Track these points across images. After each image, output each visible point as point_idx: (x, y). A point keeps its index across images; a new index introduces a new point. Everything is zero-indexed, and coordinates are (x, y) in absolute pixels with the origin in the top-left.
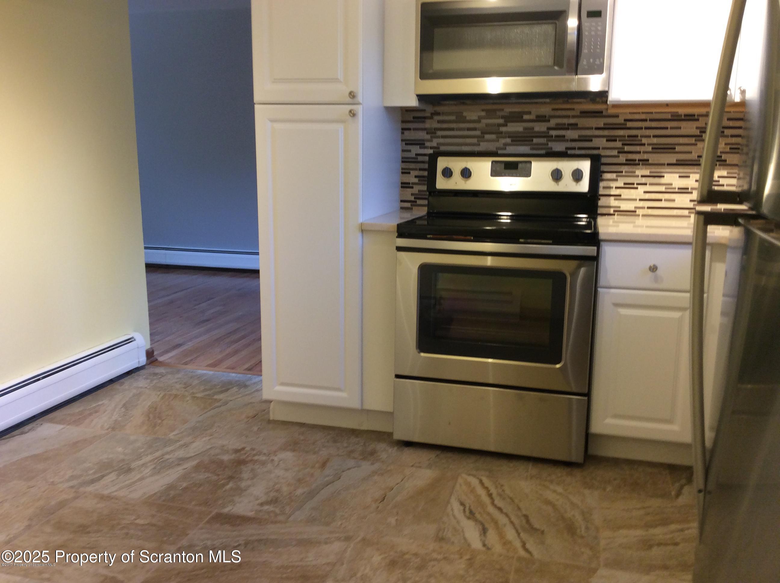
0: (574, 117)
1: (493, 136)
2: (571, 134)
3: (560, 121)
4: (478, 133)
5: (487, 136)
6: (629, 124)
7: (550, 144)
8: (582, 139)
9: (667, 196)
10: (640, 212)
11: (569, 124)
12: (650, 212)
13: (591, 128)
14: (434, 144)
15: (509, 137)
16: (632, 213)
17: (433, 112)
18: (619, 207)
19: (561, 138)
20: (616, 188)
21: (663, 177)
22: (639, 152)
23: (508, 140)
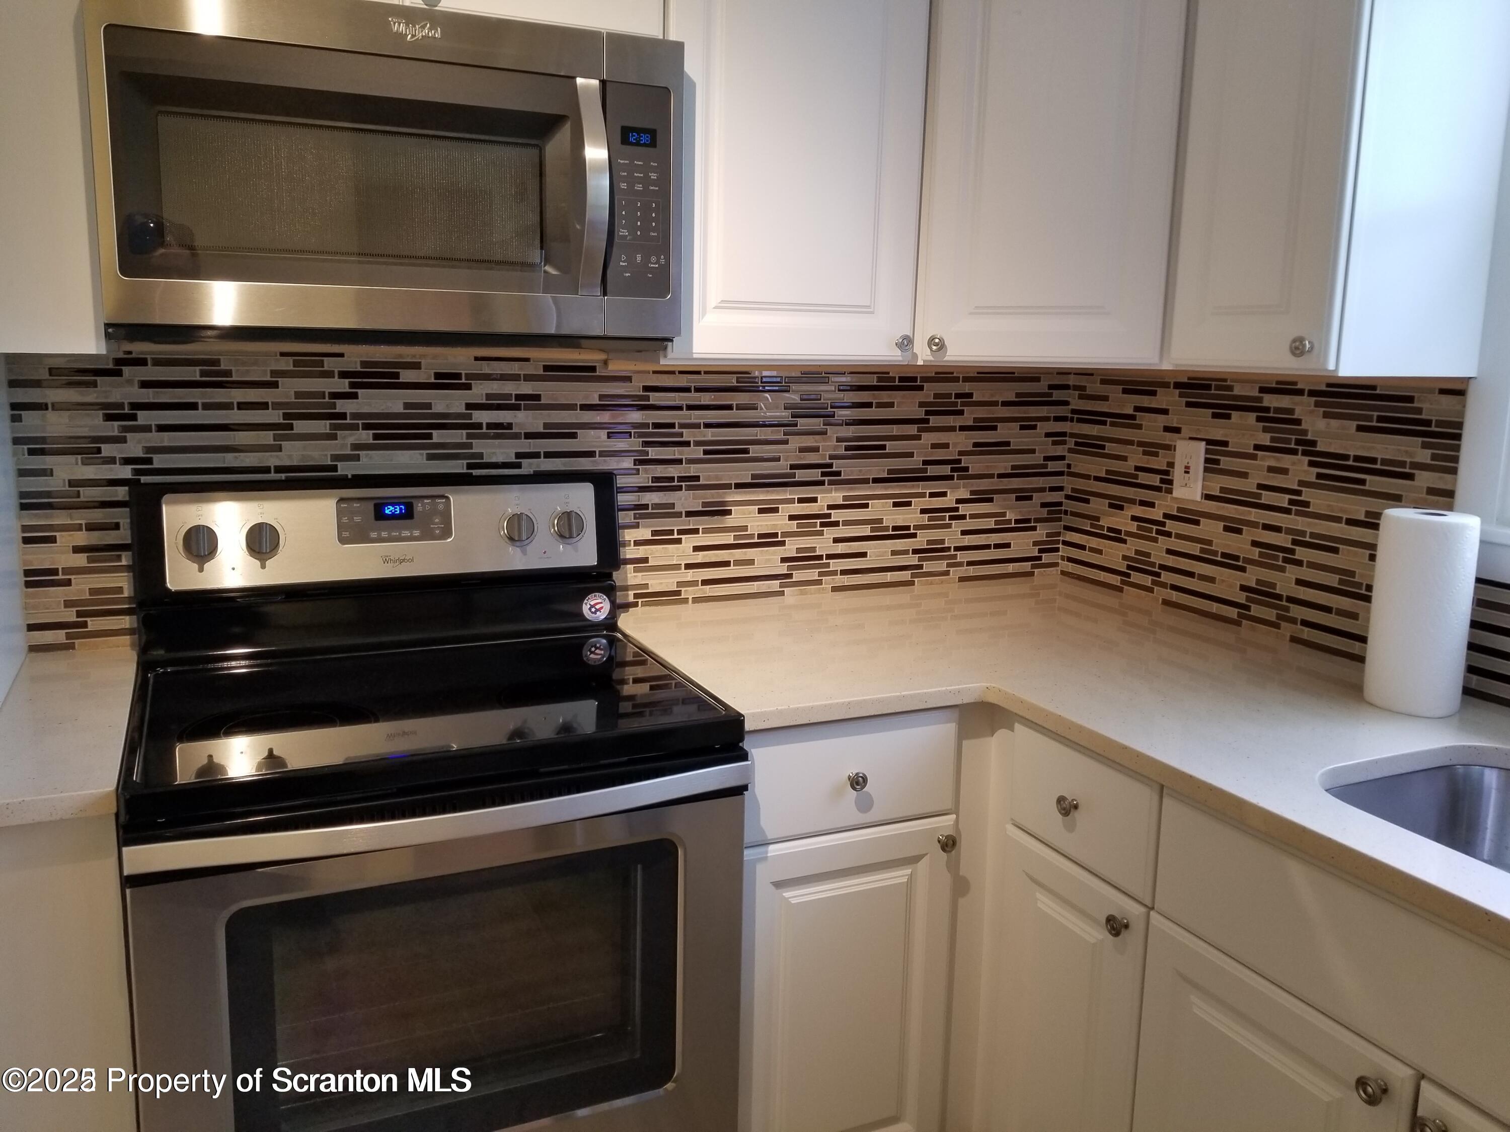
0: (529, 378)
1: (323, 426)
2: (525, 420)
3: (495, 387)
4: (274, 416)
5: (301, 426)
6: (655, 398)
7: (479, 446)
8: (551, 433)
9: (738, 554)
10: (688, 593)
11: (519, 397)
12: (710, 590)
13: (571, 407)
14: (135, 446)
15: (367, 427)
16: (672, 596)
17: (121, 355)
18: (646, 586)
19: (501, 430)
20: (637, 543)
21: (729, 512)
22: (679, 462)
23: (366, 436)
